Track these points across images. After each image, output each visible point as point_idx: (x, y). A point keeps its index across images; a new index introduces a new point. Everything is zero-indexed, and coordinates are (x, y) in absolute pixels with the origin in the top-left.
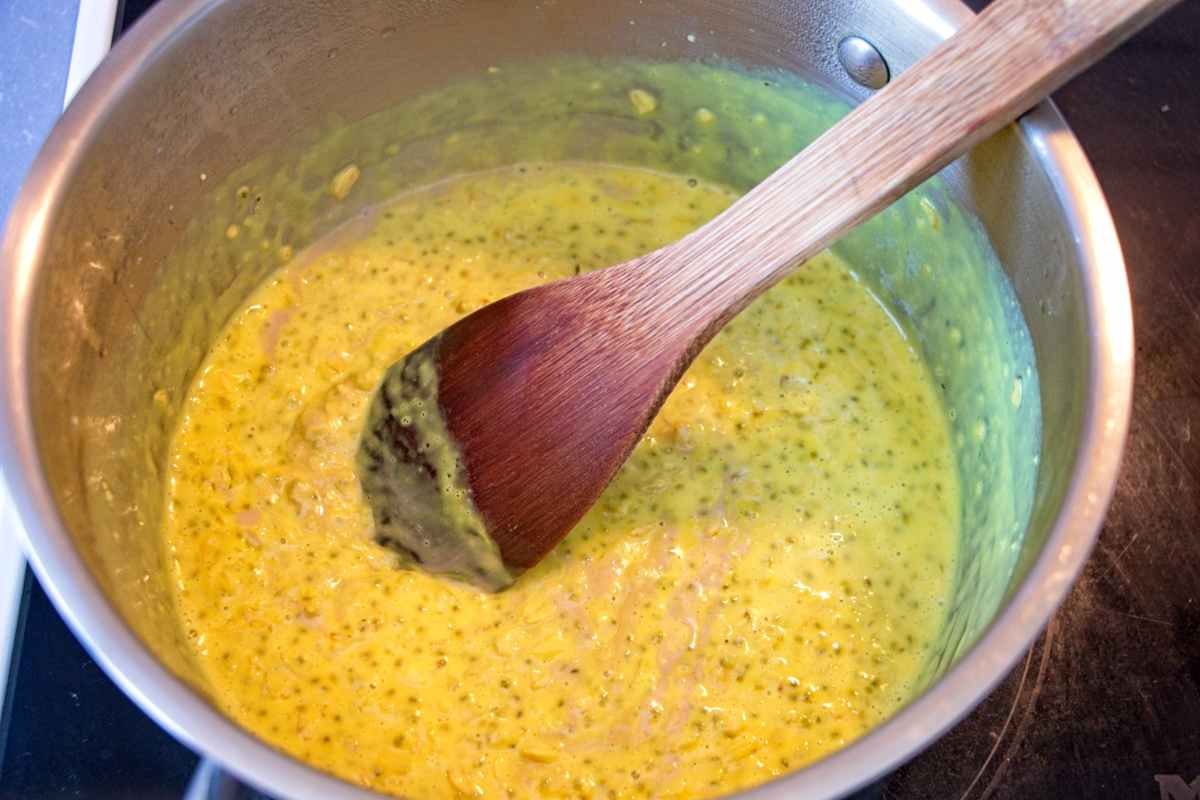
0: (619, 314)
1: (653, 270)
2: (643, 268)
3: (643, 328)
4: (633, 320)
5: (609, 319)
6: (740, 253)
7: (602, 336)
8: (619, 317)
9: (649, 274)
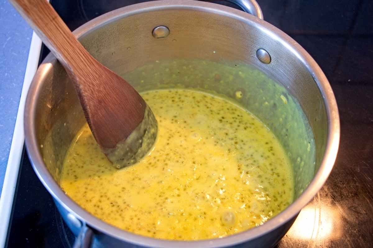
0: (95, 85)
1: (83, 78)
2: (82, 82)
3: (97, 76)
4: (96, 81)
5: (97, 88)
6: (76, 51)
7: (101, 89)
8: (96, 85)
9: (84, 79)
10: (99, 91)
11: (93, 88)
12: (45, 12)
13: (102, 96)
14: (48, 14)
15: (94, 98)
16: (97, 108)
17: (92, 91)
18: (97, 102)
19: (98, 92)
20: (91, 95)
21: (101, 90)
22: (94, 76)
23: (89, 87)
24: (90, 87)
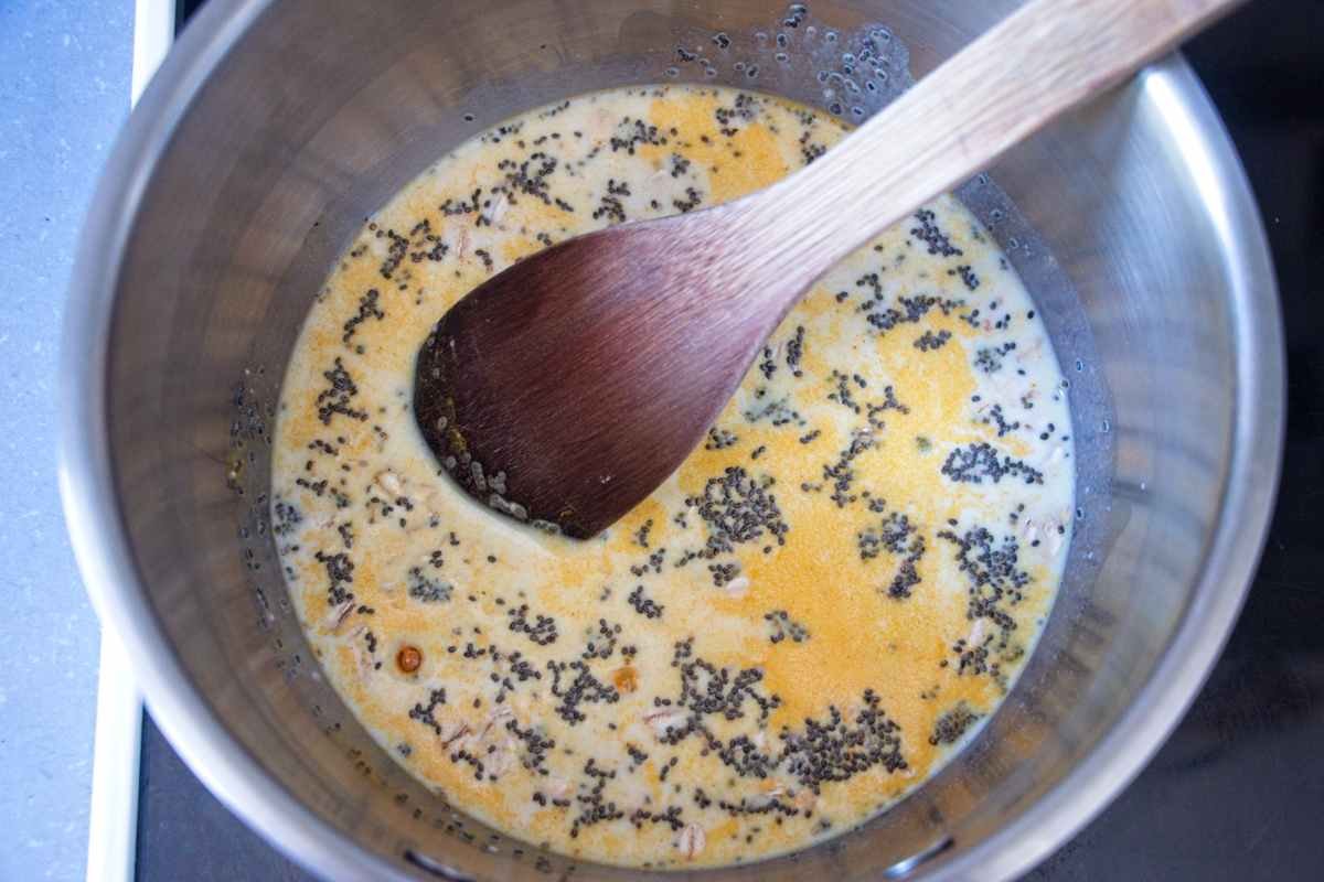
0: (706, 269)
1: (741, 221)
2: (728, 218)
3: (732, 286)
4: (721, 276)
5: (696, 273)
6: (836, 212)
7: (689, 292)
8: (707, 272)
10: (683, 278)
11: (698, 257)
12: (992, 105)
13: (666, 287)
14: (986, 117)
15: (669, 252)
16: (635, 258)
17: (690, 250)
18: (652, 259)
19: (680, 275)
20: (681, 241)
21: (685, 291)
22: (738, 273)
23: (708, 238)
24: (709, 244)
